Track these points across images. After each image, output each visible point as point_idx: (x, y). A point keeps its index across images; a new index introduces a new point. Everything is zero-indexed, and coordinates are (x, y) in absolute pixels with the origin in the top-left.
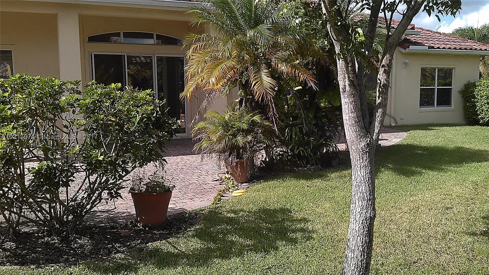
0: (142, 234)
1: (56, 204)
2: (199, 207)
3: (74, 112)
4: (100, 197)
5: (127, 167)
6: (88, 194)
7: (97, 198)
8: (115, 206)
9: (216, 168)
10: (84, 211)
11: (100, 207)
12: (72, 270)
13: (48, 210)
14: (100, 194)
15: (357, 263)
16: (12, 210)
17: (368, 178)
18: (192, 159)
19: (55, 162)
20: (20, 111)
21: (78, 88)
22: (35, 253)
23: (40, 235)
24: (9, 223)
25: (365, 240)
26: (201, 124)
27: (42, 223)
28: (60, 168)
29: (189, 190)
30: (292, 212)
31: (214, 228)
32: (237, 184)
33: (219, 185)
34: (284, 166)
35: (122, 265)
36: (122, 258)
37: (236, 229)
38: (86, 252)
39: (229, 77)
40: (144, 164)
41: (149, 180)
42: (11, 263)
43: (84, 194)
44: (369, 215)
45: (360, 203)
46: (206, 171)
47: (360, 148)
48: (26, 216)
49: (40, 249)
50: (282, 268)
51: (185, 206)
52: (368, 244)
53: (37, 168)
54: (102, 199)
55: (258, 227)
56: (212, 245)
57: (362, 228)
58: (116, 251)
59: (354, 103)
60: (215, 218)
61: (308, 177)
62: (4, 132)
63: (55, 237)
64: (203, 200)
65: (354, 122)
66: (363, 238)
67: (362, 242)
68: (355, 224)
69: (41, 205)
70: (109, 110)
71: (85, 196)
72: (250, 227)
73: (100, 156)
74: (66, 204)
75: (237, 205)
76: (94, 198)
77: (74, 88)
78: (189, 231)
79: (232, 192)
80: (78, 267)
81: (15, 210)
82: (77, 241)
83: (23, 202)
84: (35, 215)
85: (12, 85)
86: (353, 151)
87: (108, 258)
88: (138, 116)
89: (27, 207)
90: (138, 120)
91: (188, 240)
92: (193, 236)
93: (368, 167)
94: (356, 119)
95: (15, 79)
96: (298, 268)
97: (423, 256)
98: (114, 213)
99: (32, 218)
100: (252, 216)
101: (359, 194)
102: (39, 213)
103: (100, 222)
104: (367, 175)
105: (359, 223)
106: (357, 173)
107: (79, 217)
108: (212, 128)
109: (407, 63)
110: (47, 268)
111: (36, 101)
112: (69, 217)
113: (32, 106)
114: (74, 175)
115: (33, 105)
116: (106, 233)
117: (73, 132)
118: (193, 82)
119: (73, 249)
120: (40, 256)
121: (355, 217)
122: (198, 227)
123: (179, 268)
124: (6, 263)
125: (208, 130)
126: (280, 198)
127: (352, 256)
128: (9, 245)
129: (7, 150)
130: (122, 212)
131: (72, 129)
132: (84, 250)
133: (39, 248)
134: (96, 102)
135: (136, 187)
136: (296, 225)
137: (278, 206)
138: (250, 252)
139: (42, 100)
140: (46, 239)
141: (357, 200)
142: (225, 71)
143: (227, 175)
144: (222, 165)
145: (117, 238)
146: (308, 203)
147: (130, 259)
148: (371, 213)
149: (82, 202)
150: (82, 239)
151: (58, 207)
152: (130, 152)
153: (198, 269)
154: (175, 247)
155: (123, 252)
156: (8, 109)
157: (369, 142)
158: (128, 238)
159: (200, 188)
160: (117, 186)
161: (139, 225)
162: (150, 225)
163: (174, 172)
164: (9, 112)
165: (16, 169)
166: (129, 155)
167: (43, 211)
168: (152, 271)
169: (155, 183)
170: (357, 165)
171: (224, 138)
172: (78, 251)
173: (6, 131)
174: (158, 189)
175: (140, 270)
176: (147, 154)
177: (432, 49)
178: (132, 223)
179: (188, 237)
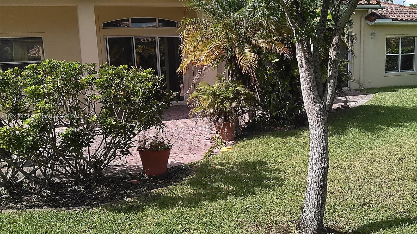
0: (148, 183)
1: (81, 161)
2: (193, 161)
3: (92, 88)
4: (114, 154)
5: (135, 131)
6: (105, 152)
7: (112, 155)
8: (126, 161)
9: (208, 129)
10: (103, 165)
11: (115, 162)
12: (93, 211)
13: (75, 165)
14: (114, 152)
15: (314, 203)
16: (47, 165)
17: (322, 136)
18: (189, 122)
19: (79, 128)
20: (50, 90)
21: (95, 69)
22: (65, 198)
23: (69, 184)
24: (45, 176)
25: (321, 185)
26: (195, 94)
27: (70, 175)
28: (83, 132)
29: (186, 147)
30: (269, 164)
31: (204, 178)
32: (225, 142)
33: (211, 143)
34: (265, 126)
35: (132, 207)
36: (132, 201)
37: (222, 178)
38: (104, 197)
39: (216, 54)
40: (148, 128)
41: (152, 140)
42: (47, 206)
43: (103, 152)
44: (323, 165)
45: (316, 156)
46: (200, 132)
47: (315, 112)
48: (58, 170)
49: (69, 196)
50: (257, 208)
51: (182, 160)
52: (323, 188)
53: (65, 133)
54: (116, 156)
55: (240, 176)
56: (202, 191)
57: (318, 176)
58: (127, 196)
59: (309, 76)
60: (206, 169)
61: (284, 135)
62: (39, 106)
63: (81, 186)
64: (197, 155)
65: (310, 91)
66: (318, 184)
67: (318, 187)
68: (312, 173)
69: (69, 162)
70: (119, 86)
71: (103, 153)
72: (233, 177)
73: (113, 122)
74: (88, 160)
75: (224, 159)
76: (109, 155)
77: (92, 69)
78: (184, 180)
79: (220, 148)
80: (98, 208)
81: (49, 166)
82: (98, 189)
83: (55, 160)
84: (64, 169)
85: (43, 69)
86: (309, 115)
87: (121, 202)
88: (141, 90)
89: (58, 163)
90: (141, 94)
91: (183, 187)
92: (188, 184)
93: (322, 127)
94: (312, 89)
95: (45, 63)
96: (270, 208)
97: (374, 198)
98: (126, 166)
99: (62, 172)
100: (236, 167)
101: (315, 149)
102: (68, 168)
103: (115, 173)
104: (321, 134)
105: (315, 172)
106: (313, 132)
107: (98, 170)
108: (204, 97)
109: (373, 34)
110: (75, 209)
111: (62, 81)
112: (91, 171)
113: (60, 86)
114: (94, 138)
115: (60, 84)
116: (120, 182)
117: (92, 105)
118: (187, 59)
119: (94, 195)
120: (69, 201)
121: (312, 167)
122: (191, 177)
123: (176, 209)
124: (43, 206)
125: (200, 99)
126: (259, 153)
127: (310, 198)
128: (46, 192)
129: (42, 120)
130: (133, 166)
131: (90, 102)
132: (103, 195)
133: (68, 194)
134: (109, 80)
135: (142, 146)
136: (271, 175)
137: (257, 159)
138: (232, 196)
139: (67, 80)
140: (73, 188)
141: (313, 154)
142: (213, 49)
143: (217, 135)
144: (213, 127)
145: (128, 186)
146: (282, 156)
147: (138, 202)
148: (324, 163)
149: (100, 158)
150: (101, 187)
151: (82, 163)
152: (136, 119)
153: (190, 209)
154: (173, 193)
155: (133, 197)
156: (41, 89)
157: (323, 107)
158: (137, 186)
159: (194, 145)
160: (127, 146)
161: (145, 176)
162: (154, 175)
163: (174, 133)
164: (42, 91)
165: (48, 134)
166: (136, 121)
167: (71, 166)
168: (155, 211)
169: (157, 143)
170: (313, 126)
171: (213, 105)
172: (98, 197)
173: (40, 105)
174: (159, 147)
175: (145, 210)
176: (149, 120)
177: (395, 20)
178: (140, 174)
179: (184, 185)
